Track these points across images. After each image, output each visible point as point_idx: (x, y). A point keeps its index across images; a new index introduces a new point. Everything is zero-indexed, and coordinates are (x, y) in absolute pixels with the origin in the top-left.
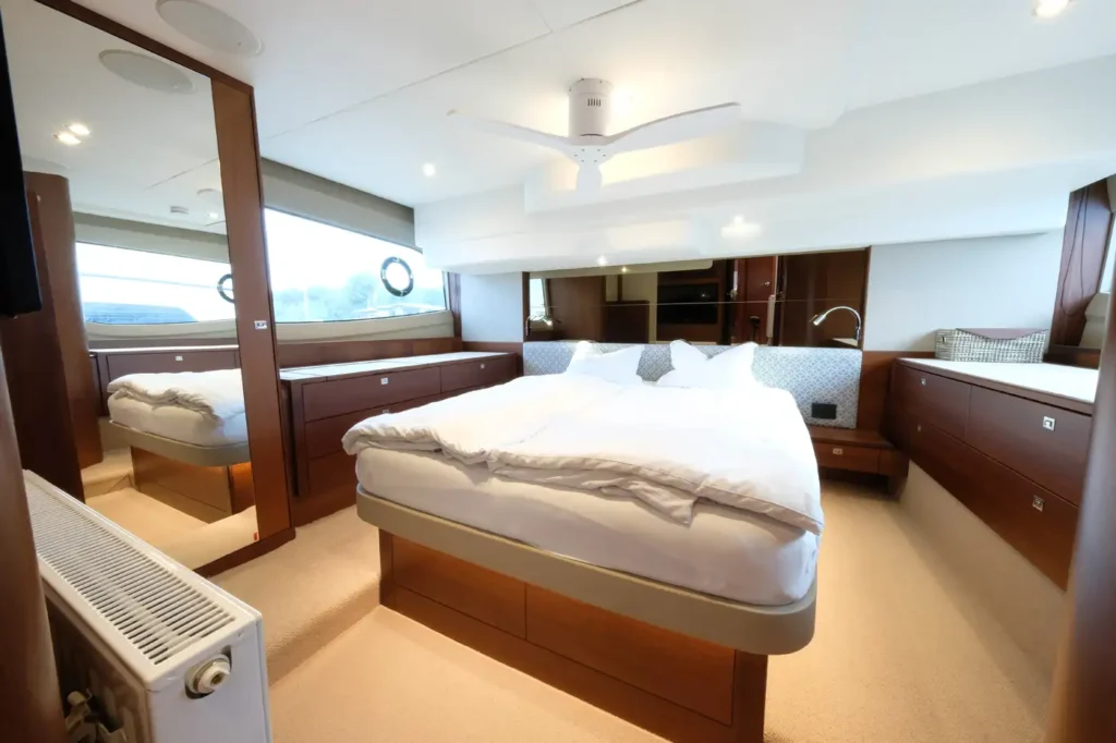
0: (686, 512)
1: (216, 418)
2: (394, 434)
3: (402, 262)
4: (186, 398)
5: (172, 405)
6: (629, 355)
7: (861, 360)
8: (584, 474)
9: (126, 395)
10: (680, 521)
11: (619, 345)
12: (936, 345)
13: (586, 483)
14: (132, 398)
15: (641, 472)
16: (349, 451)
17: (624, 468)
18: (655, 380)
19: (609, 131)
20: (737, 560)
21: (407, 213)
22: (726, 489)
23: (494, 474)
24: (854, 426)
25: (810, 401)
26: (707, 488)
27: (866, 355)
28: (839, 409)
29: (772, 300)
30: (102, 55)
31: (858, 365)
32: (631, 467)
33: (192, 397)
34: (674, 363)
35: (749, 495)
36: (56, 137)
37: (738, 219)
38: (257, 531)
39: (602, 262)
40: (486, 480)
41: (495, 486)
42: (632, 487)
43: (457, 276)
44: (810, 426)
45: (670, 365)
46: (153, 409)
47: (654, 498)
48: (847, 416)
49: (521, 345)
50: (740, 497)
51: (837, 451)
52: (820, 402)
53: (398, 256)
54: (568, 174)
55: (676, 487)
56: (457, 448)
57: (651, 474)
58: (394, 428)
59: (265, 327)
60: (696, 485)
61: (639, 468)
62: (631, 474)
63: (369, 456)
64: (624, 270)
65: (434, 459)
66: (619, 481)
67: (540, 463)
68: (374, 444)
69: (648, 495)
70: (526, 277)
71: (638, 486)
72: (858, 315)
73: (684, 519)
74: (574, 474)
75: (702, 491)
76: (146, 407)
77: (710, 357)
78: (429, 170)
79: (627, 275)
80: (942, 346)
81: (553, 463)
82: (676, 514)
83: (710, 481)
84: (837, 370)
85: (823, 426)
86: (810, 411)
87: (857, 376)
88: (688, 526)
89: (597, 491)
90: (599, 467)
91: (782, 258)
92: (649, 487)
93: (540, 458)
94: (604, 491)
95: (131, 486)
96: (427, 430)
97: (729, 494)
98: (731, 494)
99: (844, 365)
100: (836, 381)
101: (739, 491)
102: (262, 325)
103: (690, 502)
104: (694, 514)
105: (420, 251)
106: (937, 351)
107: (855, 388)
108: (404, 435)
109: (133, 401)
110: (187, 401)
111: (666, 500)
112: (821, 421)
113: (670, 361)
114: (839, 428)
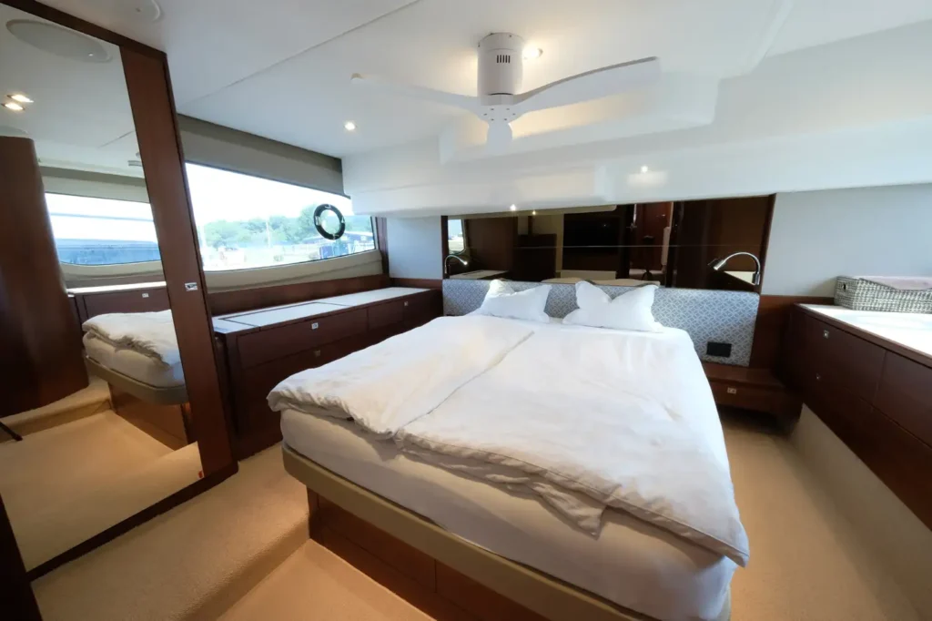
0: (594, 524)
1: (166, 365)
2: (309, 399)
3: (334, 209)
4: (140, 344)
5: (128, 348)
6: (537, 293)
7: (758, 303)
8: (488, 468)
9: (95, 336)
10: (588, 531)
11: (529, 283)
12: (838, 293)
13: (490, 476)
14: (99, 338)
15: (547, 475)
16: (274, 408)
17: (528, 469)
18: (562, 316)
19: (520, 90)
20: (648, 578)
21: (335, 164)
22: (639, 505)
23: (400, 451)
24: (748, 364)
25: (706, 340)
26: (618, 501)
27: (764, 299)
28: (734, 348)
29: (668, 230)
30: (9, 24)
31: (755, 308)
32: (538, 469)
33: (144, 344)
34: (579, 302)
35: (665, 514)
36: (3, 105)
37: (644, 169)
38: (201, 469)
39: (513, 208)
40: (393, 457)
41: (403, 463)
42: (538, 489)
43: (384, 220)
44: (704, 363)
45: (576, 304)
46: (116, 351)
47: (560, 504)
48: (741, 354)
49: (441, 281)
50: (654, 515)
51: (731, 390)
52: (715, 341)
53: (330, 203)
54: (480, 131)
55: (585, 496)
56: (366, 424)
57: (558, 479)
58: (309, 395)
59: (195, 288)
60: (607, 496)
61: (545, 471)
62: (537, 475)
63: (290, 416)
64: (534, 213)
65: (346, 428)
66: (525, 479)
67: (445, 450)
68: (293, 406)
69: (554, 500)
70: (445, 220)
71: (544, 488)
72: (758, 261)
73: (593, 530)
74: (481, 465)
75: (612, 502)
76: (110, 348)
77: (613, 297)
78: (350, 126)
79: (536, 216)
80: (844, 294)
81: (459, 452)
82: (583, 523)
83: (622, 493)
84: (734, 313)
85: (717, 363)
86: (705, 349)
87: (753, 319)
88: (596, 537)
89: (501, 485)
90: (503, 463)
91: (677, 204)
92: (555, 492)
93: (445, 445)
94: (509, 487)
95: (111, 409)
96: (338, 402)
97: (640, 509)
98: (645, 511)
99: (741, 308)
100: (732, 323)
101: (654, 508)
102: (192, 287)
103: (598, 511)
104: (602, 525)
105: (349, 197)
106: (836, 297)
107: (751, 329)
108: (318, 402)
109: (101, 342)
110: (141, 347)
111: (573, 508)
112: (715, 359)
113: (575, 299)
114: (734, 366)
